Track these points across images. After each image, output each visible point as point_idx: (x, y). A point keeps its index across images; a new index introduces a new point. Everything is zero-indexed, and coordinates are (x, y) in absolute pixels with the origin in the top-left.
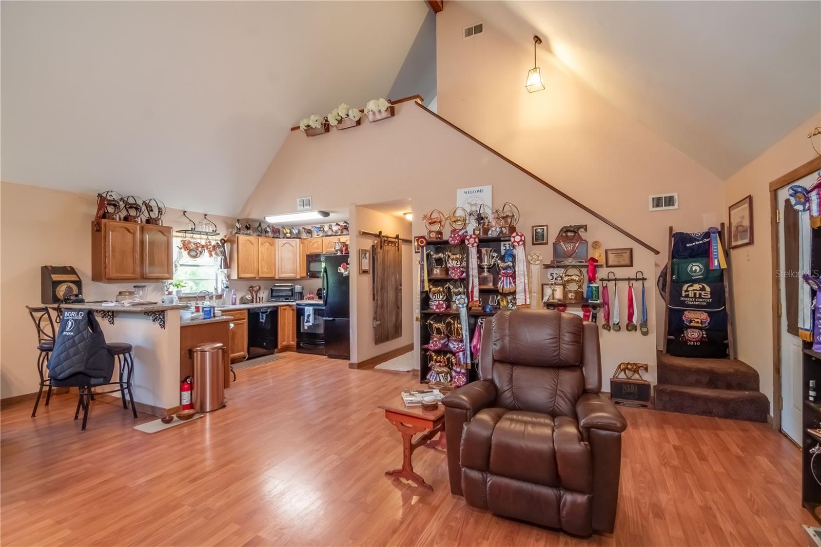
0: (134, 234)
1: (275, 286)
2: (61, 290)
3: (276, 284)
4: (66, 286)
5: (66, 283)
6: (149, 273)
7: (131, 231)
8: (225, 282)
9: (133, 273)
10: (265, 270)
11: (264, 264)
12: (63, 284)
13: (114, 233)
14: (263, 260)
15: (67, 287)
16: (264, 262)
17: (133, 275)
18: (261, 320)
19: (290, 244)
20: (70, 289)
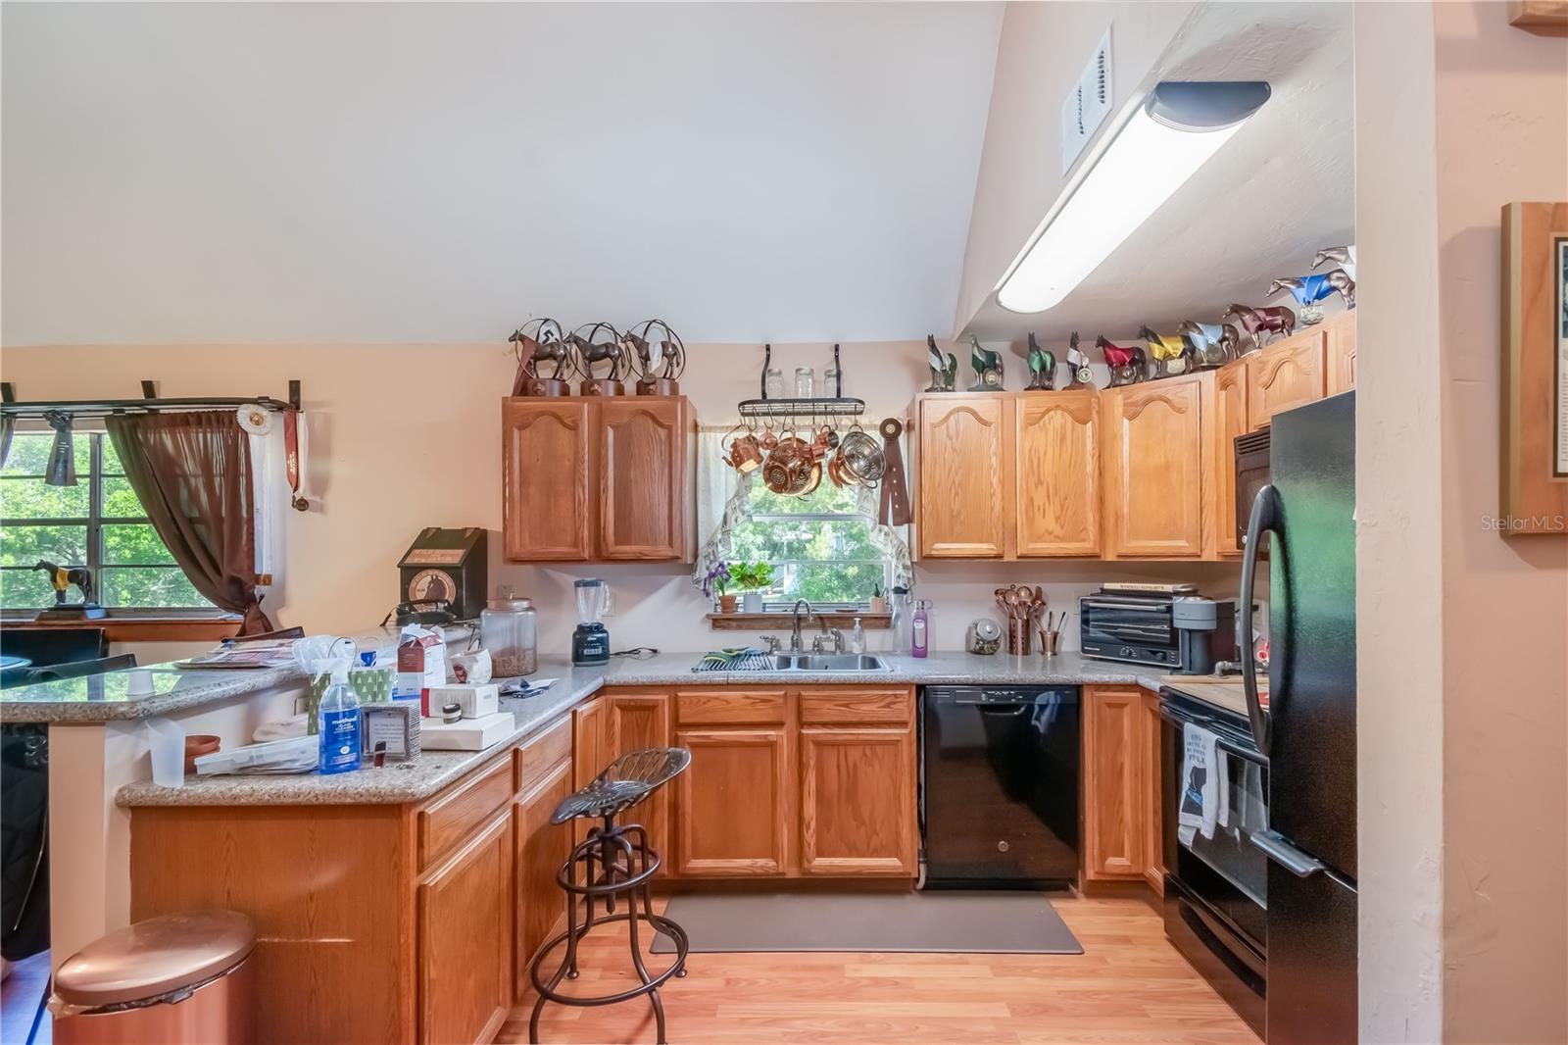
0: (574, 428)
1: (1104, 592)
2: (418, 587)
3: (1108, 586)
4: (429, 579)
5: (430, 572)
6: (616, 544)
7: (568, 421)
8: (900, 570)
9: (575, 544)
10: (1048, 523)
11: (1039, 497)
12: (424, 573)
13: (527, 433)
14: (1040, 483)
15: (433, 581)
16: (1042, 490)
17: (575, 550)
18: (1034, 722)
19: (1167, 401)
20: (437, 585)
